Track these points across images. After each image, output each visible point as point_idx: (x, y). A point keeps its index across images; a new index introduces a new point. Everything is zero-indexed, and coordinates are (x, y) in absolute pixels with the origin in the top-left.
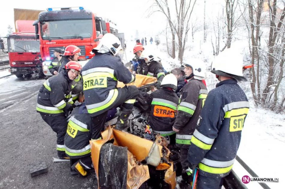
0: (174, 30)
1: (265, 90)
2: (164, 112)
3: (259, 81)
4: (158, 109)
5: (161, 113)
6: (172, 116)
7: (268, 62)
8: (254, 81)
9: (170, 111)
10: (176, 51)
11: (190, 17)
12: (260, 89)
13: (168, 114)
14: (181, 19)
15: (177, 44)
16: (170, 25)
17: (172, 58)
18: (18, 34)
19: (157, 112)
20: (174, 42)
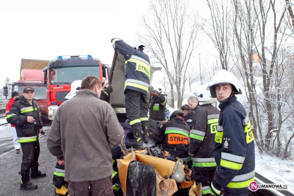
0: (171, 80)
1: (267, 135)
2: (178, 139)
3: (260, 127)
4: (172, 137)
5: (175, 140)
6: (186, 142)
7: (265, 108)
8: (255, 127)
9: (184, 138)
10: (175, 101)
11: (186, 68)
12: (262, 134)
13: (181, 141)
14: (178, 69)
15: (175, 93)
16: (168, 75)
17: (171, 108)
18: (23, 82)
19: (171, 140)
20: (172, 91)
